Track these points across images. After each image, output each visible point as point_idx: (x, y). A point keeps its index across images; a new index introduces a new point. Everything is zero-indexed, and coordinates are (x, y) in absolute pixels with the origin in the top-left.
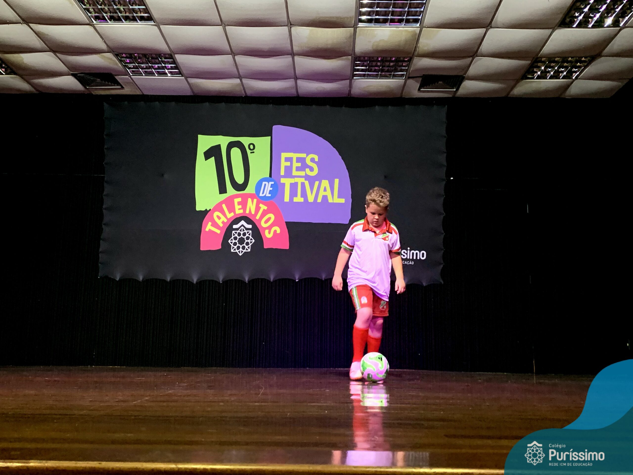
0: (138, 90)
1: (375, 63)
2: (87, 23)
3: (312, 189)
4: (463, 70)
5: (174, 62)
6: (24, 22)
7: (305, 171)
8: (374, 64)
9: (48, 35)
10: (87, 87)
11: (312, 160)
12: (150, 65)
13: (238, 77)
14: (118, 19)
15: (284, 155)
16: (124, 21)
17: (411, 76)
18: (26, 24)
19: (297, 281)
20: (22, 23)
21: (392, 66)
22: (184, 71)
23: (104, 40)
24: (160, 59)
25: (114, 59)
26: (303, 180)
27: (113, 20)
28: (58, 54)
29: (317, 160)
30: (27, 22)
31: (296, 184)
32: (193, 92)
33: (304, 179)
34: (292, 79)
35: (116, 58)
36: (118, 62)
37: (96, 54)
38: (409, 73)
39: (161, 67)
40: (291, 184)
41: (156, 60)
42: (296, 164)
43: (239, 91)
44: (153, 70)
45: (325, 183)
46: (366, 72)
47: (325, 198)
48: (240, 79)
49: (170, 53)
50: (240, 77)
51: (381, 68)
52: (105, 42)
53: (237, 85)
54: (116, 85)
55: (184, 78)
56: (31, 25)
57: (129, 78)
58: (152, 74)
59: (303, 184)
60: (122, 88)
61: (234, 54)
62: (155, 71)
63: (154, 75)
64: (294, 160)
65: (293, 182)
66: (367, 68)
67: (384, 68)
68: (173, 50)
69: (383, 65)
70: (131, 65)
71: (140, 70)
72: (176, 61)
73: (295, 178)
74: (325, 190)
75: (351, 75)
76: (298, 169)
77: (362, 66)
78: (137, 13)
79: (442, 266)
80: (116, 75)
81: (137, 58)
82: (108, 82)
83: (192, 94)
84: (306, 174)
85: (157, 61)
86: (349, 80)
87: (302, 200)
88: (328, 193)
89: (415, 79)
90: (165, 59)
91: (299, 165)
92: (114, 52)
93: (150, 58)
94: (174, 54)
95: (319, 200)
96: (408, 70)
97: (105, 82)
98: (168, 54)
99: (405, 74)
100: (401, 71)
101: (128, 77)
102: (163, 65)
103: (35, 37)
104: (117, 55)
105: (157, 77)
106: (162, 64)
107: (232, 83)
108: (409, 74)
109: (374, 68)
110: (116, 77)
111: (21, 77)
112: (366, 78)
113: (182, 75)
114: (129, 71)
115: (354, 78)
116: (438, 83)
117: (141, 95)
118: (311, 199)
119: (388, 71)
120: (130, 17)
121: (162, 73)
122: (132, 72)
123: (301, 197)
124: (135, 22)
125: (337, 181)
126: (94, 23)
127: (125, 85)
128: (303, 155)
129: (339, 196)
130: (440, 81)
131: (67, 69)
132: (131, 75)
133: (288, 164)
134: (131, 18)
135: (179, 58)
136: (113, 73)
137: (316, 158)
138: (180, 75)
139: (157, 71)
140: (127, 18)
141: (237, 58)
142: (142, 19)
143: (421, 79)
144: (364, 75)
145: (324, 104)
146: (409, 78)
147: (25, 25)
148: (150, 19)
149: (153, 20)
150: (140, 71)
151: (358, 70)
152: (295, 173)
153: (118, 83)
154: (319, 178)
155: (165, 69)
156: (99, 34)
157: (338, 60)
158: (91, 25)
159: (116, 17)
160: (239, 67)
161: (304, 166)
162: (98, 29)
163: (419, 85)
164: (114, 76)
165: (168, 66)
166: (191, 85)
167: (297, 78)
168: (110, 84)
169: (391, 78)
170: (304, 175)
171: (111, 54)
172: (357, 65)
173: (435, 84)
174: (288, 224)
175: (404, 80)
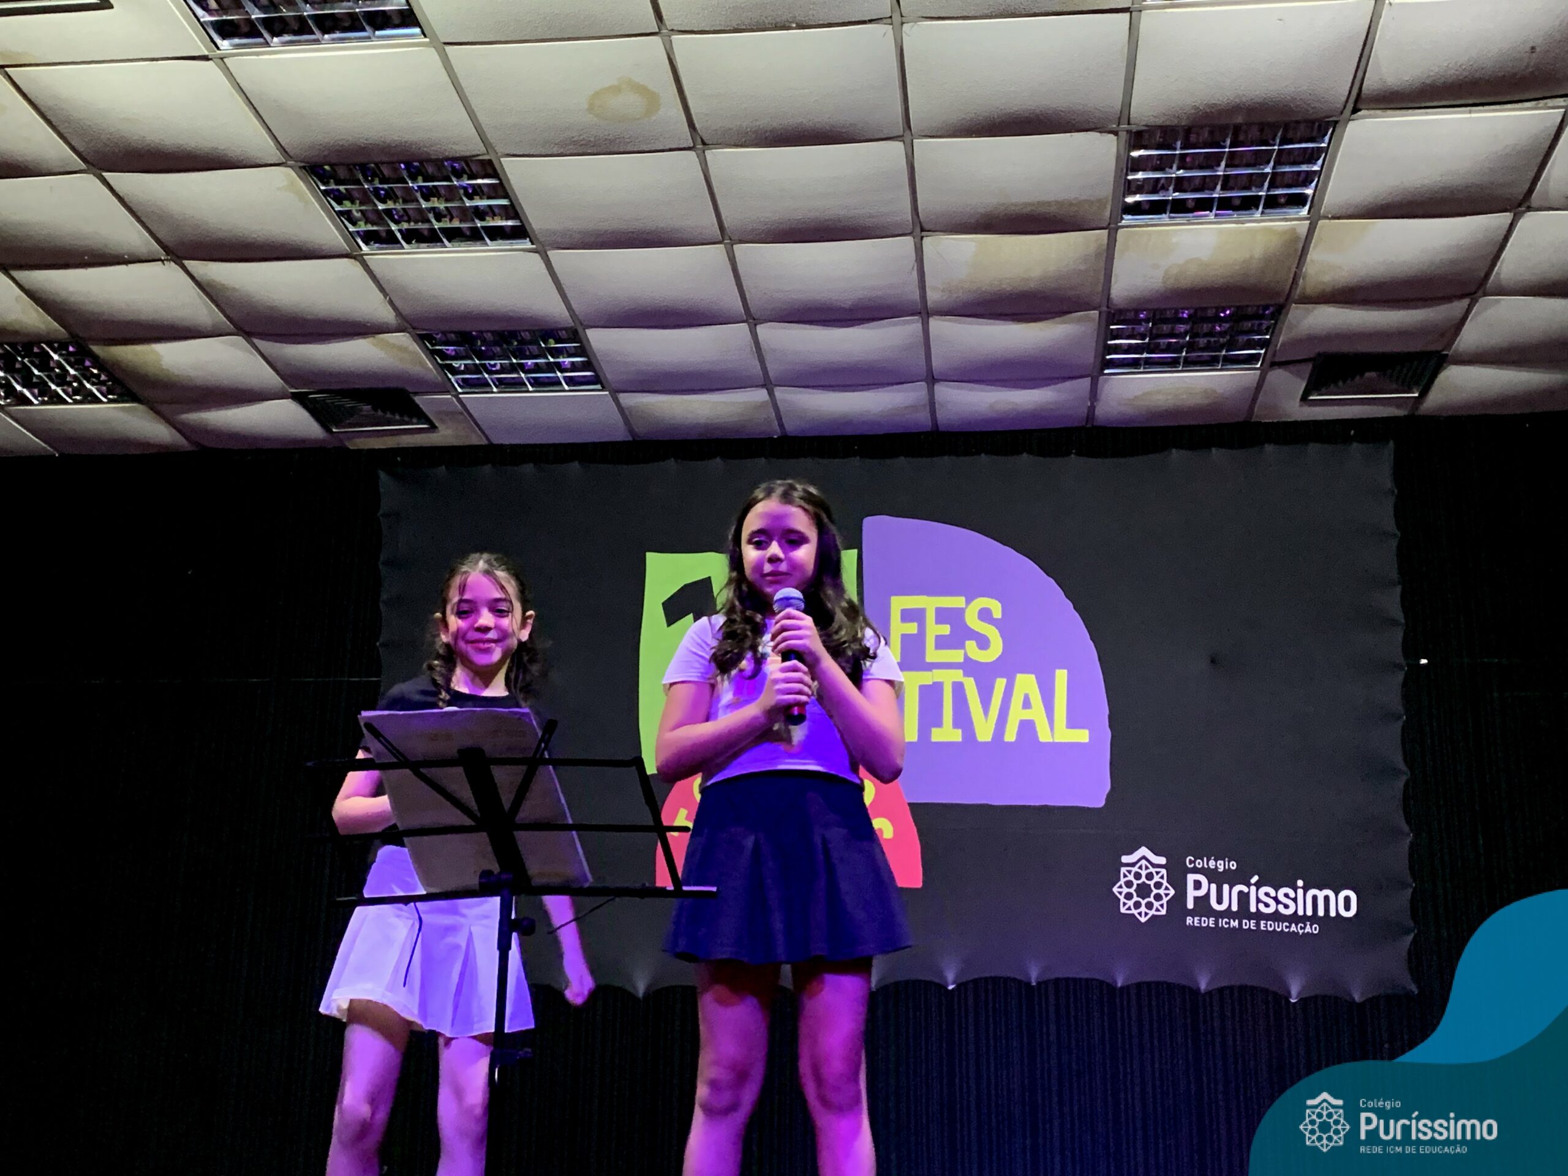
0: (475, 432)
1: (1170, 326)
2: (345, 252)
3: (986, 703)
4: (1442, 335)
5: (582, 351)
6: (169, 257)
7: (961, 646)
8: (1166, 328)
9: (234, 289)
10: (334, 430)
11: (985, 615)
12: (514, 361)
13: (763, 383)
14: (431, 238)
15: (899, 603)
16: (445, 240)
17: (1277, 360)
18: (176, 263)
19: (951, 987)
20: (165, 260)
21: (1222, 334)
22: (609, 374)
23: (390, 299)
24: (544, 343)
25: (415, 347)
26: (958, 675)
27: (417, 242)
28: (256, 341)
29: (997, 613)
30: (178, 257)
31: (938, 687)
32: (631, 431)
33: (960, 672)
34: (921, 381)
35: (417, 344)
36: (424, 357)
37: (365, 338)
38: (1275, 351)
39: (545, 367)
40: (923, 689)
41: (530, 347)
42: (935, 630)
43: (766, 425)
44: (523, 375)
45: (1026, 683)
46: (1142, 354)
47: (1027, 728)
48: (767, 389)
49: (573, 324)
50: (768, 384)
51: (1188, 338)
52: (391, 303)
53: (762, 405)
54: (415, 420)
55: (607, 393)
56: (190, 264)
57: (454, 399)
58: (518, 385)
59: (958, 688)
60: (433, 427)
61: (754, 319)
62: (528, 379)
63: (524, 389)
64: (931, 617)
65: (931, 683)
66: (1147, 340)
67: (1198, 339)
68: (581, 317)
69: (1195, 331)
70: (459, 362)
71: (486, 376)
72: (587, 347)
73: (935, 671)
74: (1027, 704)
75: (1098, 363)
76: (942, 643)
77: (1128, 338)
78: (482, 219)
79: (1411, 937)
80: (416, 394)
81: (479, 343)
82: (393, 413)
83: (630, 439)
84: (966, 657)
85: (534, 348)
86: (1089, 379)
87: (956, 736)
88: (1037, 713)
89: (1291, 367)
90: (556, 343)
91: (945, 630)
92: (414, 328)
93: (516, 343)
94: (584, 329)
95: (1010, 735)
96: (1273, 340)
97: (384, 411)
98: (566, 329)
99: (1260, 354)
100: (1250, 345)
101: (449, 396)
102: (552, 360)
103: (198, 294)
104: (423, 338)
105: (532, 394)
106: (547, 358)
107: (744, 402)
108: (1274, 355)
109: (1167, 341)
110: (418, 399)
111: (152, 409)
112: (1142, 370)
113: (603, 387)
114: (453, 380)
115: (1106, 371)
116: (1362, 375)
117: (485, 446)
118: (984, 732)
119: (1208, 347)
120: (464, 230)
121: (546, 380)
122: (462, 384)
123: (956, 725)
124: (478, 243)
125: (1061, 677)
126: (363, 252)
127: (442, 421)
128: (958, 602)
129: (1072, 724)
130: (1370, 371)
131: (279, 379)
132: (460, 390)
133: (912, 628)
134: (468, 233)
135: (598, 339)
136: (410, 390)
137: (996, 608)
138: (599, 387)
139: (534, 378)
140: (454, 235)
141: (762, 330)
142: (496, 234)
143: (1308, 368)
144: (1135, 363)
145: (1018, 452)
146: (1274, 364)
147: (172, 264)
148: (520, 232)
149: (529, 237)
150: (485, 378)
151: (1117, 349)
152: (932, 655)
153: (422, 417)
154: (1007, 667)
155: (555, 372)
156: (378, 282)
157: (1058, 323)
158: (354, 258)
159: (426, 233)
160: (768, 358)
161: (959, 635)
162: (372, 267)
163: (1304, 385)
164: (411, 395)
165: (564, 362)
166: (627, 413)
167: (933, 377)
168: (397, 417)
169: (1219, 367)
170: (961, 660)
171: (408, 334)
172: (1115, 333)
173: (1353, 379)
174: (917, 809)
175: (1258, 372)
